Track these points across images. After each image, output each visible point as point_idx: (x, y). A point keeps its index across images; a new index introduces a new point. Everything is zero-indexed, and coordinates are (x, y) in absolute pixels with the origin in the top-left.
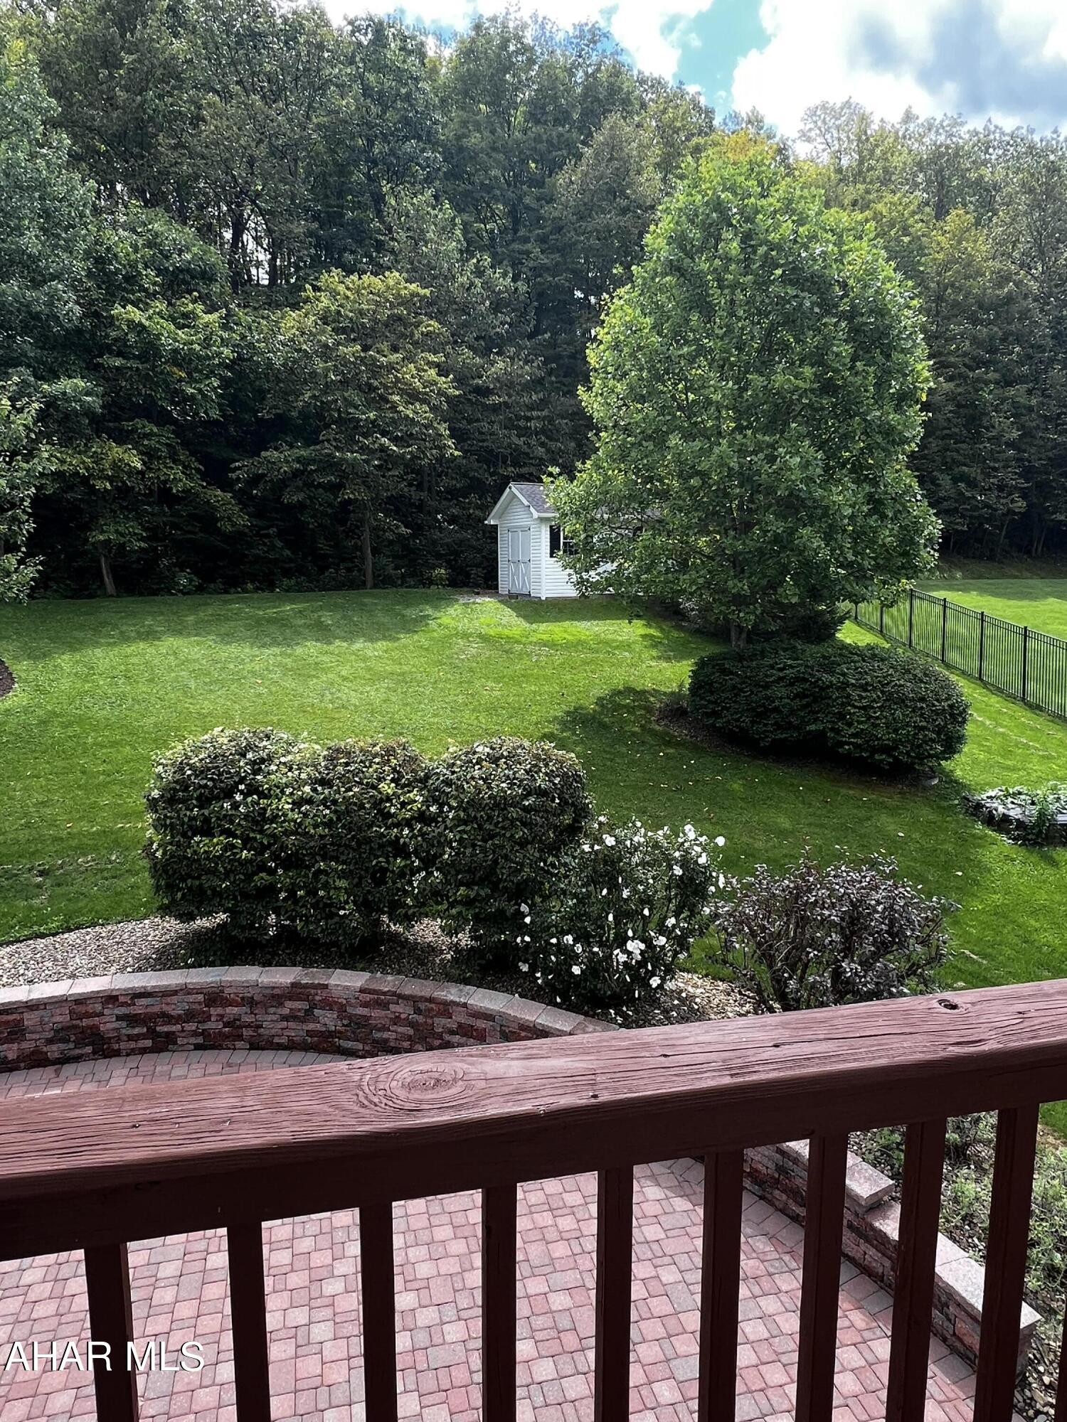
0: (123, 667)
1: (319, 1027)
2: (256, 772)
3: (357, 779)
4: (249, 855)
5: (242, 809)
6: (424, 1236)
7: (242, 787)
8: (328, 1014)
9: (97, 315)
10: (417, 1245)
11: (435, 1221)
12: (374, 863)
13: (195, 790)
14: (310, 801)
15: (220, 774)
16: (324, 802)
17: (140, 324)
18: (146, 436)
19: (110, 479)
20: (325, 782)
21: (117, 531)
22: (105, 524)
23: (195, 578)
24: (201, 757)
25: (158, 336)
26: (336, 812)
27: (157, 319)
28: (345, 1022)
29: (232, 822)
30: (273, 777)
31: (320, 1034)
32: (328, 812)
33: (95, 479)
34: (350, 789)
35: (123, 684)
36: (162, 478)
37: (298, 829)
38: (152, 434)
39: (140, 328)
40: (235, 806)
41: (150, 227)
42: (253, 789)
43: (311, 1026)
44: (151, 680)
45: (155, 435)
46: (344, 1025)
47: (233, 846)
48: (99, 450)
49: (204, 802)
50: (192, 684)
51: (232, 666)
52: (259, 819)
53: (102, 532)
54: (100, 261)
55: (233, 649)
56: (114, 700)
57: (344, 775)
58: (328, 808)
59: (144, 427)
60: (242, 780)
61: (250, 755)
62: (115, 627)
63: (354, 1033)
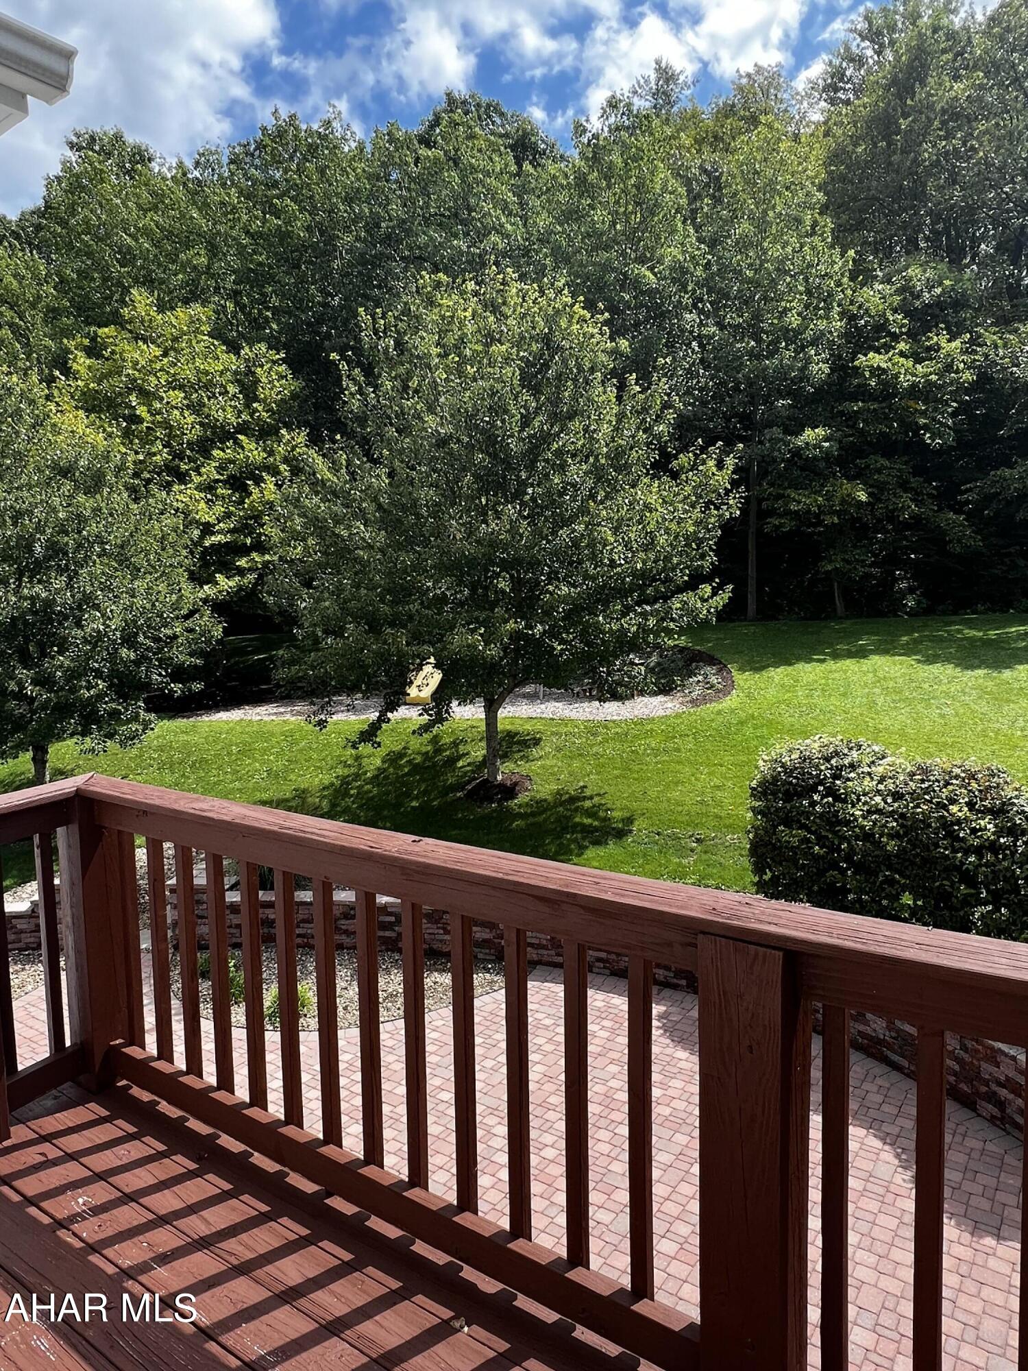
0: (823, 681)
1: (869, 1030)
2: (836, 777)
3: (926, 797)
4: (822, 852)
5: (818, 808)
6: (880, 1248)
7: (821, 788)
8: (879, 1021)
9: (844, 368)
10: (869, 1251)
11: (897, 1241)
12: (937, 884)
13: (783, 785)
14: (879, 811)
15: (804, 774)
16: (892, 814)
17: (879, 367)
18: (879, 471)
19: (838, 513)
20: (897, 796)
21: (843, 560)
22: (834, 554)
23: (924, 601)
24: (793, 757)
25: (896, 376)
26: (902, 826)
27: (896, 359)
28: (893, 1034)
29: (808, 819)
30: (850, 784)
31: (870, 1038)
32: (895, 824)
33: (825, 514)
34: (918, 806)
35: (818, 696)
36: (891, 507)
37: (867, 836)
38: (883, 467)
39: (877, 371)
40: (813, 804)
41: (904, 274)
42: (831, 791)
43: (862, 1028)
44: (844, 695)
45: (886, 468)
46: (891, 1037)
47: (808, 841)
48: (831, 489)
49: (788, 797)
50: (880, 701)
51: (926, 686)
52: (833, 821)
53: (831, 561)
54: (853, 318)
55: (936, 669)
56: (804, 709)
57: (915, 791)
58: (896, 820)
59: (876, 462)
60: (821, 783)
61: (833, 762)
62: (830, 645)
63: (900, 1047)
